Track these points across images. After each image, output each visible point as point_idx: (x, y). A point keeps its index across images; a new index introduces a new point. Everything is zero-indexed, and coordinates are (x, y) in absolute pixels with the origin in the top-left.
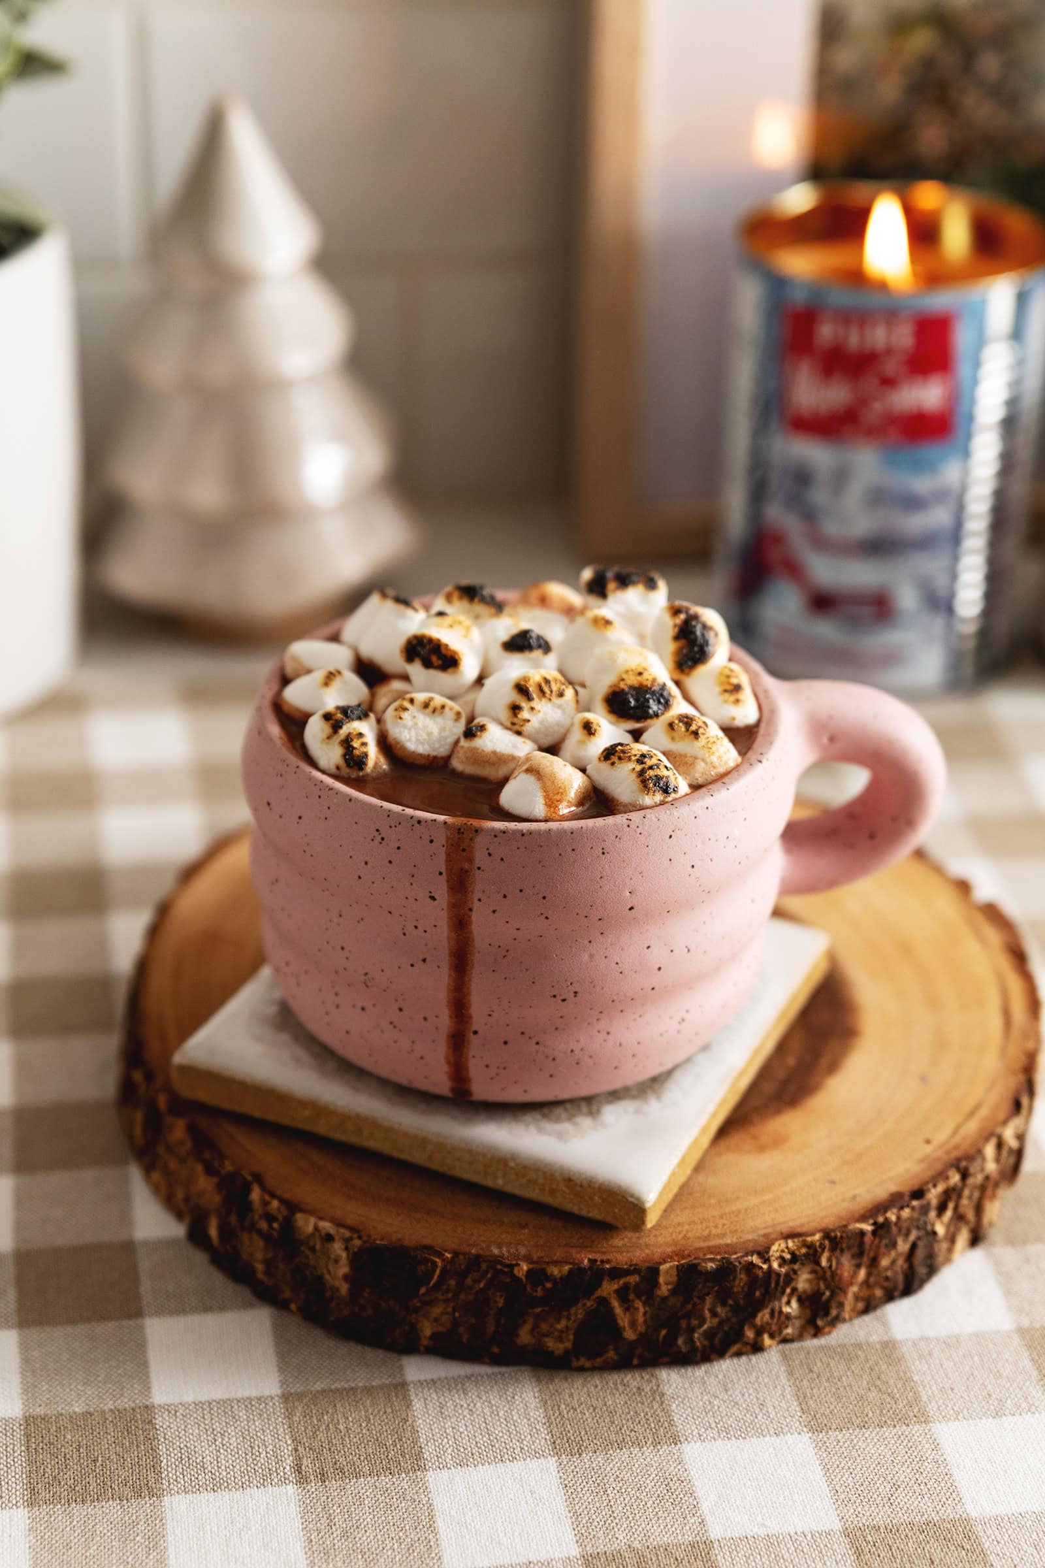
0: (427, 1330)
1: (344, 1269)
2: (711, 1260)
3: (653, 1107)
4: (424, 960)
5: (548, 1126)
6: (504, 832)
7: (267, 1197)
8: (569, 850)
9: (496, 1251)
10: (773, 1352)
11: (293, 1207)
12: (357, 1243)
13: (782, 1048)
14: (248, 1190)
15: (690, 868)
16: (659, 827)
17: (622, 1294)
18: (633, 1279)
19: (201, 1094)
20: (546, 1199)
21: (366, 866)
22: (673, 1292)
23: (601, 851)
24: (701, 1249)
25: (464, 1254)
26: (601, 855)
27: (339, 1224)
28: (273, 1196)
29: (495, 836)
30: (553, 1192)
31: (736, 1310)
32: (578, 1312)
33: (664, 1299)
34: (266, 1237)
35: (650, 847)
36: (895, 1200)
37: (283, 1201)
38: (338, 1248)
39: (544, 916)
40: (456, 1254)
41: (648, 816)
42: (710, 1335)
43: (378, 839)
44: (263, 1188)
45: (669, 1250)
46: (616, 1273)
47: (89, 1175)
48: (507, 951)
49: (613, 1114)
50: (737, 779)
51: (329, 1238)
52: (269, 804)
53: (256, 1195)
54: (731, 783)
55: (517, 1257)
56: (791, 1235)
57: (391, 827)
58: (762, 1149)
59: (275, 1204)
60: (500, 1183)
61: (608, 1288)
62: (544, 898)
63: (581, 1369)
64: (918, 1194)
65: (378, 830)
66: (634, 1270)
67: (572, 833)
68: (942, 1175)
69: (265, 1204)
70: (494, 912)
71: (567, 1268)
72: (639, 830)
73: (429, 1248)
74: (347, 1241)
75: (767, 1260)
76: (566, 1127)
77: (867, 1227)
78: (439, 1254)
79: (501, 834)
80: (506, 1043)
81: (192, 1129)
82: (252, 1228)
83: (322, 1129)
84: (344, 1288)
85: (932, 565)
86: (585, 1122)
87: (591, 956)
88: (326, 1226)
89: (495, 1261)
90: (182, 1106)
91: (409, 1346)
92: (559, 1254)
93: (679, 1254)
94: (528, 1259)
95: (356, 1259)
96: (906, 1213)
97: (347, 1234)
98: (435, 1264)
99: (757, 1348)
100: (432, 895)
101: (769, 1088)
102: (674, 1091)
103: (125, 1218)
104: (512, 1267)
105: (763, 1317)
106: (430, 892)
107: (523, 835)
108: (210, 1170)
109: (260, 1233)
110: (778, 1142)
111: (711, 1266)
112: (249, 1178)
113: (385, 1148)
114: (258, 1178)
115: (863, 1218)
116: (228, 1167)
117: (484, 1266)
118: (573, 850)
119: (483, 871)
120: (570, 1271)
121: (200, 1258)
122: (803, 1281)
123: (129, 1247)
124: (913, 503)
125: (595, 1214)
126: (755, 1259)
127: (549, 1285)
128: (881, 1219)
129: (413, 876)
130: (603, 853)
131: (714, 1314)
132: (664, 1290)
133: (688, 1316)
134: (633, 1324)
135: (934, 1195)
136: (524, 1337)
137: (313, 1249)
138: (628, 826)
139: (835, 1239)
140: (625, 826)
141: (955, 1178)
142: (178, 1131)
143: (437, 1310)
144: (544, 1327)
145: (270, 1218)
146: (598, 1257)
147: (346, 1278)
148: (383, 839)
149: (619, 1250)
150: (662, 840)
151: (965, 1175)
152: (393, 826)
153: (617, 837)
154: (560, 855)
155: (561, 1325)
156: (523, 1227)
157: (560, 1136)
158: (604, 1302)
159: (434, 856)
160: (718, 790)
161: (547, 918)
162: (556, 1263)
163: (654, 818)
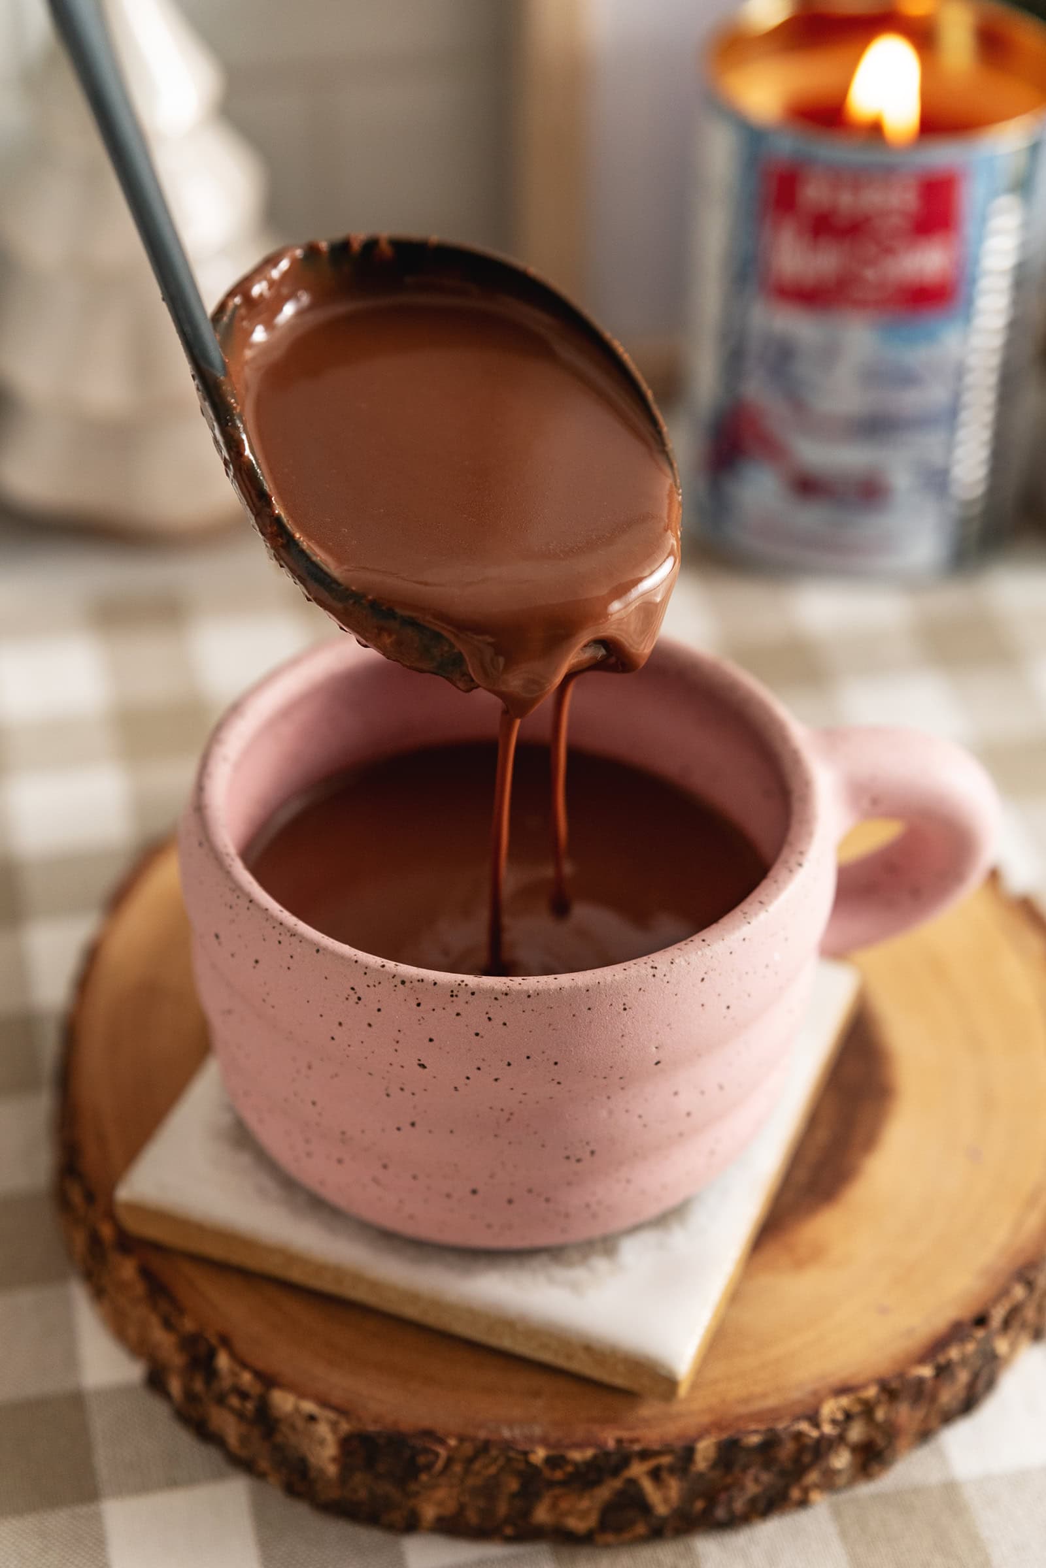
0: (429, 1512)
1: (330, 1450)
2: (756, 1432)
3: (679, 1238)
4: (413, 1124)
5: (561, 1273)
6: (506, 994)
7: (237, 1369)
8: (585, 1010)
9: (506, 1433)
10: (821, 1503)
11: (269, 1381)
12: (345, 1427)
13: (813, 1120)
14: (212, 1355)
15: (725, 1010)
16: (689, 971)
17: (655, 1475)
18: (666, 1460)
19: (152, 1231)
20: (561, 1362)
21: (340, 1028)
22: (714, 1465)
23: (623, 1007)
24: (740, 1418)
25: (473, 1439)
26: (622, 1012)
27: (324, 1403)
28: (245, 1365)
29: (496, 999)
30: (569, 1357)
31: (783, 1473)
32: (605, 1492)
33: (701, 1475)
34: (240, 1415)
35: (679, 996)
36: (956, 1332)
37: (258, 1375)
38: (323, 1429)
39: (555, 1082)
40: (462, 1439)
41: (677, 961)
42: (753, 1502)
43: (354, 998)
44: (234, 1356)
45: (706, 1419)
46: (645, 1455)
47: (25, 1298)
48: (512, 1114)
49: (632, 1251)
50: (776, 896)
51: (312, 1418)
52: (217, 936)
53: (223, 1361)
54: (771, 902)
55: (531, 1440)
56: (842, 1390)
57: (368, 986)
58: (800, 1264)
59: (246, 1377)
60: (507, 1343)
61: (637, 1470)
62: (556, 1063)
63: (607, 1546)
64: (981, 1320)
65: (353, 989)
66: (667, 1450)
67: (588, 991)
68: (1005, 1292)
69: (234, 1374)
70: (496, 1080)
71: (589, 1453)
72: (666, 979)
73: (429, 1434)
74: (334, 1426)
75: (816, 1424)
76: (578, 1273)
77: (926, 1371)
78: (442, 1441)
79: (504, 997)
80: (510, 1201)
81: (146, 1273)
82: (221, 1400)
83: (296, 1275)
84: (332, 1470)
85: (929, 445)
86: (600, 1264)
87: (611, 1112)
88: (308, 1406)
89: (508, 1445)
90: (127, 1243)
91: (411, 1525)
92: (580, 1433)
93: (717, 1425)
94: (544, 1442)
95: (346, 1443)
96: (970, 1347)
97: (332, 1415)
98: (437, 1455)
99: (804, 1503)
100: (421, 1062)
101: (802, 1175)
102: (699, 1217)
103: (71, 1360)
104: (526, 1454)
105: (813, 1477)
106: (419, 1060)
107: (529, 996)
108: (168, 1325)
109: (232, 1410)
110: (817, 1254)
111: (755, 1439)
112: (214, 1341)
113: (371, 1299)
114: (225, 1341)
115: (922, 1360)
116: (189, 1325)
117: (494, 1452)
118: (589, 1009)
119: (482, 1037)
120: (595, 1457)
121: (160, 1410)
122: (856, 1433)
123: (76, 1401)
124: (907, 378)
125: (619, 1381)
126: (804, 1426)
127: (570, 1469)
128: (941, 1359)
129: (398, 1042)
130: (625, 1009)
131: (756, 1480)
132: (701, 1463)
133: (727, 1488)
134: (666, 1500)
135: (998, 1316)
136: (542, 1514)
137: (293, 1427)
138: (654, 976)
139: (890, 1391)
140: (650, 976)
141: (1019, 1292)
142: (127, 1270)
143: (441, 1494)
144: (564, 1505)
145: (244, 1395)
146: (625, 1434)
147: (334, 1460)
148: (359, 999)
149: (647, 1422)
150: (693, 986)
151: (1030, 1285)
152: (371, 985)
153: (640, 989)
154: (574, 1015)
155: (584, 1504)
156: (536, 1394)
157: (575, 1287)
158: (633, 1482)
159: (422, 1021)
160: (756, 914)
161: (559, 1083)
162: (579, 1446)
163: (683, 963)
